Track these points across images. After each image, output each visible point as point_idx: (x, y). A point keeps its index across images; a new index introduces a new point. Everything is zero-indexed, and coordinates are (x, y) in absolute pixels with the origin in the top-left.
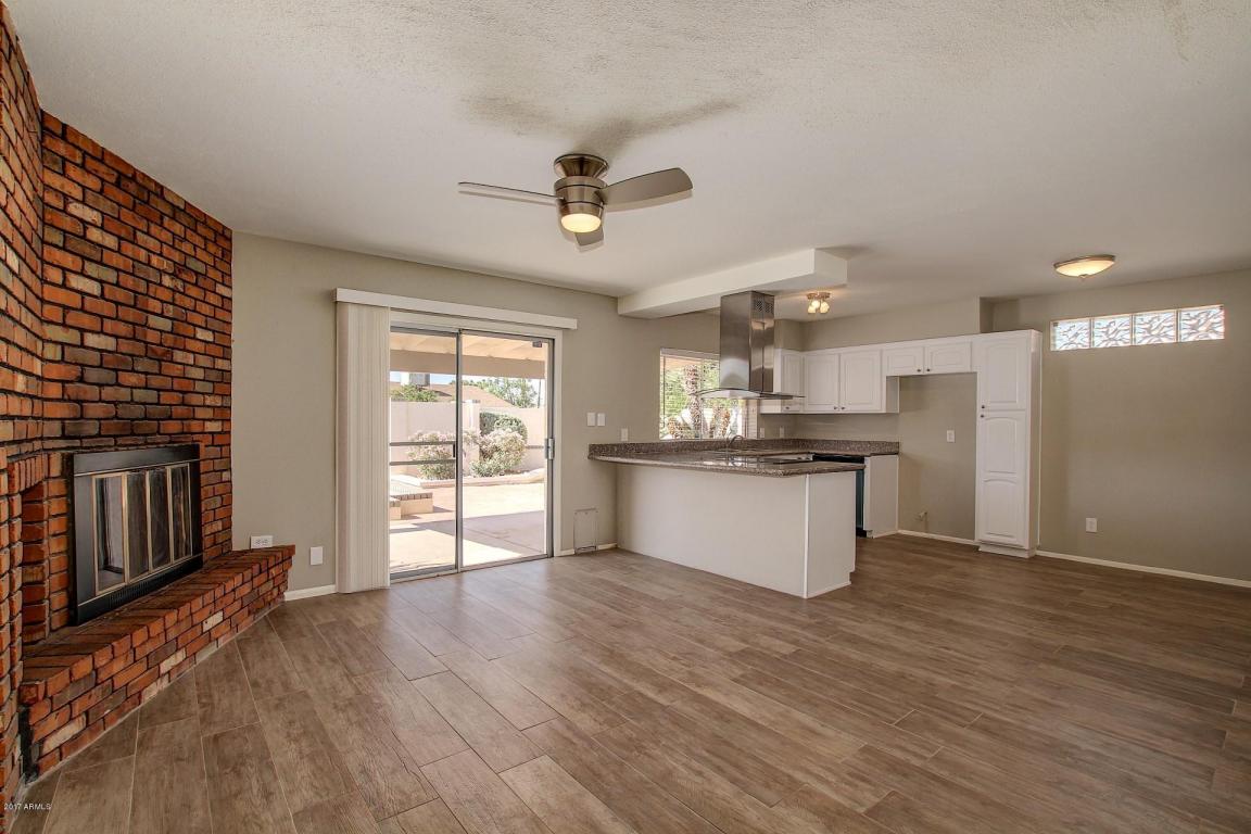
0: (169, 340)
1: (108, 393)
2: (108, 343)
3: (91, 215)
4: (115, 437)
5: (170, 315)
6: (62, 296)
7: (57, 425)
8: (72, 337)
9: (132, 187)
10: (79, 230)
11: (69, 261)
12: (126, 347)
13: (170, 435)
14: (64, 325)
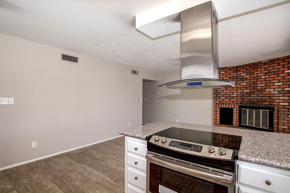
0: (264, 87)
1: (248, 98)
2: (249, 91)
3: (244, 74)
4: (250, 104)
5: (264, 83)
6: (240, 86)
7: (239, 102)
8: (242, 91)
9: (253, 66)
10: (242, 77)
11: (241, 82)
12: (252, 91)
13: (265, 105)
14: (240, 90)
